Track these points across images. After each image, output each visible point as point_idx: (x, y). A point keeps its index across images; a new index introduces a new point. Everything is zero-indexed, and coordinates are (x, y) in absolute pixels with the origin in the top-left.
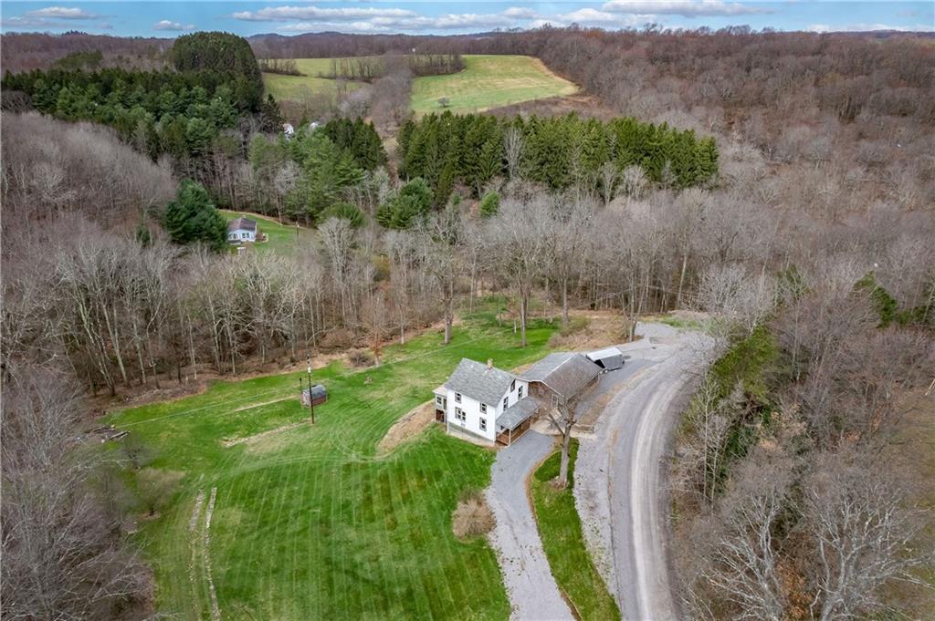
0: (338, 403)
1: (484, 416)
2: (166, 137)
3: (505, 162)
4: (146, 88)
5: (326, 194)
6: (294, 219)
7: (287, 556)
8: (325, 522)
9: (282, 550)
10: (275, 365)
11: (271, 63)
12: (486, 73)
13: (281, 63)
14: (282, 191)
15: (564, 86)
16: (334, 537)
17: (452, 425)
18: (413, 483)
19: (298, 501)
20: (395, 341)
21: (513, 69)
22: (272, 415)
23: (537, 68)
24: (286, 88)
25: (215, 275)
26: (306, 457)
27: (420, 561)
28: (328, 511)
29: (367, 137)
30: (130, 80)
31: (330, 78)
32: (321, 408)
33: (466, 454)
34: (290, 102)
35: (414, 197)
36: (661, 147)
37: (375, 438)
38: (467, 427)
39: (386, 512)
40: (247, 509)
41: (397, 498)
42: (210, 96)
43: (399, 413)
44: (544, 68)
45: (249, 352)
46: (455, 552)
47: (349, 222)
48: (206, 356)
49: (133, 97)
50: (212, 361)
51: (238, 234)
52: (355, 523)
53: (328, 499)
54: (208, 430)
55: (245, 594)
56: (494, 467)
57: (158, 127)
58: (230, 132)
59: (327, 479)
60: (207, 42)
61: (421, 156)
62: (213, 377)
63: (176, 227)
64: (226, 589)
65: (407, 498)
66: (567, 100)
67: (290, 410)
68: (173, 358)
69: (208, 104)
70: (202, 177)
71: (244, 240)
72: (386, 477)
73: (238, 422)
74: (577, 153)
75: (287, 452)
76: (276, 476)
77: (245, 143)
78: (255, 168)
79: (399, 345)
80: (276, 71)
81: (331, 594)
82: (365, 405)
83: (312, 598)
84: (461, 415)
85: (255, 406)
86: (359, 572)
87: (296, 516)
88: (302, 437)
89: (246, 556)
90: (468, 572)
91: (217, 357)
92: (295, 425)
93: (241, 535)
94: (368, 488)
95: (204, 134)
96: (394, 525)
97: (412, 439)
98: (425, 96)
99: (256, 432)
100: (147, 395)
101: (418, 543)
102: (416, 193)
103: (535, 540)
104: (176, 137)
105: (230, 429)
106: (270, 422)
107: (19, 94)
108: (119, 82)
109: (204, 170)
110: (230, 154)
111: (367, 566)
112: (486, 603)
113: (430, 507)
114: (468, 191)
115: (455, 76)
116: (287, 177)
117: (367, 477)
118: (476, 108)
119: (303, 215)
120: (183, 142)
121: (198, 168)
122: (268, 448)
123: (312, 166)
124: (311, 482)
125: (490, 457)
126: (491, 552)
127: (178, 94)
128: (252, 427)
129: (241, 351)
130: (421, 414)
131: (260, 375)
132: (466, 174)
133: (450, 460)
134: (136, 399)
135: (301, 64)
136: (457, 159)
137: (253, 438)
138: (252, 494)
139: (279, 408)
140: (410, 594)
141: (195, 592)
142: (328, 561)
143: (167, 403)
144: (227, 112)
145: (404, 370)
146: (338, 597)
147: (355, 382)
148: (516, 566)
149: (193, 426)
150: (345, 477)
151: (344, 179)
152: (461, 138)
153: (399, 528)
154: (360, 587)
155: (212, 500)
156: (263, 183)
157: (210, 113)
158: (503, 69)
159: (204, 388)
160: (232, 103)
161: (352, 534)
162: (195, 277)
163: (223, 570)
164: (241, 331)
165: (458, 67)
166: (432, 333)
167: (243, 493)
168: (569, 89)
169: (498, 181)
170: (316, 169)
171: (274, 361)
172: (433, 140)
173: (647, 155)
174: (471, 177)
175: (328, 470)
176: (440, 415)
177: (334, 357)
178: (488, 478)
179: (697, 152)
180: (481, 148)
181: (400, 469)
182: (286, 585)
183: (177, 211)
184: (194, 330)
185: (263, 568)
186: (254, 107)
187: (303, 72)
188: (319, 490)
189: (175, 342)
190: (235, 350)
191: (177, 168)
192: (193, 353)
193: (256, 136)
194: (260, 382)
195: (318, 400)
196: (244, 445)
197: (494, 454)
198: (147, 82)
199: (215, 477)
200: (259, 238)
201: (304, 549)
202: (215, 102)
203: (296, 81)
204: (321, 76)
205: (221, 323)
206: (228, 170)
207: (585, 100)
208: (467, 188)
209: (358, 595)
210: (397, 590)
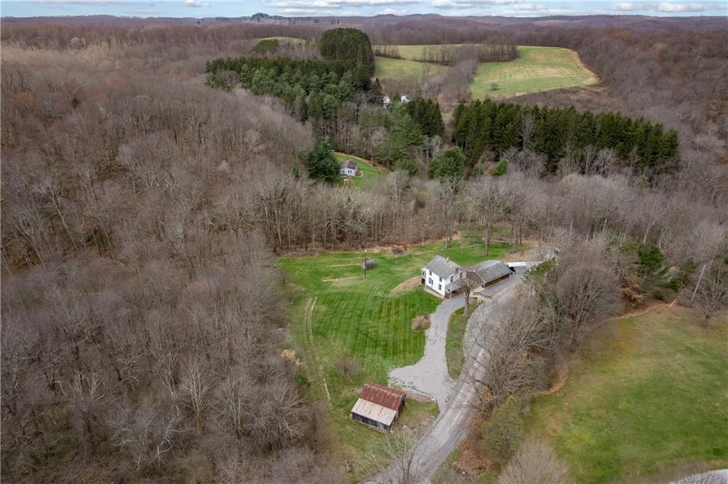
0: (379, 270)
1: (441, 284)
2: (311, 105)
3: (521, 137)
4: (302, 71)
5: (401, 151)
6: (380, 163)
7: (342, 325)
8: (360, 316)
9: (340, 323)
10: (354, 248)
11: (382, 49)
12: (534, 62)
13: (389, 49)
14: (375, 145)
15: (588, 77)
16: (362, 322)
17: (427, 286)
18: (402, 307)
19: (351, 307)
20: (419, 244)
21: (555, 60)
22: (347, 271)
23: (573, 61)
24: (390, 68)
25: (329, 198)
26: (359, 291)
27: (394, 335)
28: (362, 313)
29: (433, 112)
30: (293, 66)
31: (421, 61)
32: (370, 271)
33: (429, 299)
34: (390, 80)
35: (452, 159)
36: (633, 136)
37: (391, 287)
38: (433, 288)
39: (387, 317)
40: (329, 307)
41: (393, 311)
42: (339, 79)
43: (406, 279)
44: (578, 61)
45: (342, 240)
46: (410, 334)
47: (408, 172)
48: (320, 239)
49: (294, 77)
50: (322, 241)
51: (346, 171)
52: (372, 318)
53: (364, 308)
54: (317, 274)
55: (323, 335)
56: (439, 306)
57: (307, 100)
58: (349, 104)
59: (365, 301)
60: (342, 37)
61: (465, 129)
62: (322, 250)
63: (311, 166)
64: (316, 331)
65: (397, 313)
66: (584, 89)
67: (356, 270)
68: (304, 238)
69: (338, 84)
70: (329, 132)
71: (348, 174)
72: (391, 304)
73: (331, 272)
74: (571, 135)
75: (350, 287)
76: (343, 296)
77: (358, 110)
78: (361, 129)
79: (421, 246)
80: (385, 56)
81: (356, 340)
82: (392, 273)
83: (348, 340)
84: (431, 281)
85: (339, 266)
86: (369, 335)
87: (348, 312)
88: (359, 283)
89: (326, 322)
90: (412, 342)
91: (325, 240)
92: (357, 277)
93: (325, 315)
94: (382, 306)
95: (333, 105)
96: (389, 321)
97: (407, 290)
98: (485, 78)
99: (338, 277)
100: (290, 254)
101: (396, 329)
102: (453, 157)
103: (444, 335)
104: (317, 106)
105: (326, 275)
106: (345, 274)
107: (233, 72)
108: (287, 67)
109: (331, 128)
110: (347, 119)
111: (373, 333)
112: (415, 352)
113: (406, 317)
114: (493, 155)
115: (511, 63)
116: (379, 137)
117: (383, 302)
118: (514, 93)
119: (385, 161)
120: (320, 110)
121: (327, 126)
122: (342, 285)
123: (394, 131)
124: (358, 301)
125: (439, 301)
126: (424, 336)
127: (321, 77)
128: (337, 275)
129: (337, 239)
130: (416, 280)
131: (345, 252)
132: (493, 143)
133: (421, 300)
134: (286, 255)
135: (402, 50)
136: (488, 133)
137: (337, 280)
138: (332, 302)
139: (350, 268)
140: (387, 345)
141: (304, 330)
142: (358, 329)
143: (299, 259)
144: (348, 91)
145: (417, 259)
146: (358, 341)
147: (391, 262)
148: (432, 342)
149: (310, 271)
150: (373, 301)
151: (412, 142)
152: (493, 118)
153: (390, 323)
154: (368, 339)
155: (315, 301)
156: (364, 139)
157: (339, 90)
158: (547, 60)
159: (317, 254)
160: (352, 83)
161: (370, 322)
162: (319, 198)
163: (316, 325)
164: (338, 228)
165: (514, 56)
166: (441, 242)
167: (328, 301)
168: (590, 79)
169: (513, 150)
170: (397, 133)
171: (353, 246)
172: (474, 119)
173: (622, 140)
174: (496, 145)
175: (367, 297)
176: (423, 281)
177: (385, 248)
178: (435, 310)
179: (661, 141)
180: (505, 127)
181: (398, 302)
182: (339, 334)
183: (313, 157)
184: (316, 224)
185: (331, 328)
186: (365, 86)
187: (403, 56)
188: (360, 304)
189: (306, 230)
190: (334, 238)
191: (315, 126)
192: (314, 236)
193: (364, 106)
194: (345, 255)
195: (370, 267)
196: (331, 282)
197: (442, 301)
198: (303, 67)
199: (317, 293)
200: (357, 174)
201: (350, 324)
202: (342, 83)
203: (397, 64)
204: (415, 60)
205: (329, 223)
206: (345, 129)
207: (600, 90)
208: (493, 153)
209: (366, 342)
210: (382, 343)
